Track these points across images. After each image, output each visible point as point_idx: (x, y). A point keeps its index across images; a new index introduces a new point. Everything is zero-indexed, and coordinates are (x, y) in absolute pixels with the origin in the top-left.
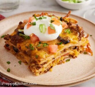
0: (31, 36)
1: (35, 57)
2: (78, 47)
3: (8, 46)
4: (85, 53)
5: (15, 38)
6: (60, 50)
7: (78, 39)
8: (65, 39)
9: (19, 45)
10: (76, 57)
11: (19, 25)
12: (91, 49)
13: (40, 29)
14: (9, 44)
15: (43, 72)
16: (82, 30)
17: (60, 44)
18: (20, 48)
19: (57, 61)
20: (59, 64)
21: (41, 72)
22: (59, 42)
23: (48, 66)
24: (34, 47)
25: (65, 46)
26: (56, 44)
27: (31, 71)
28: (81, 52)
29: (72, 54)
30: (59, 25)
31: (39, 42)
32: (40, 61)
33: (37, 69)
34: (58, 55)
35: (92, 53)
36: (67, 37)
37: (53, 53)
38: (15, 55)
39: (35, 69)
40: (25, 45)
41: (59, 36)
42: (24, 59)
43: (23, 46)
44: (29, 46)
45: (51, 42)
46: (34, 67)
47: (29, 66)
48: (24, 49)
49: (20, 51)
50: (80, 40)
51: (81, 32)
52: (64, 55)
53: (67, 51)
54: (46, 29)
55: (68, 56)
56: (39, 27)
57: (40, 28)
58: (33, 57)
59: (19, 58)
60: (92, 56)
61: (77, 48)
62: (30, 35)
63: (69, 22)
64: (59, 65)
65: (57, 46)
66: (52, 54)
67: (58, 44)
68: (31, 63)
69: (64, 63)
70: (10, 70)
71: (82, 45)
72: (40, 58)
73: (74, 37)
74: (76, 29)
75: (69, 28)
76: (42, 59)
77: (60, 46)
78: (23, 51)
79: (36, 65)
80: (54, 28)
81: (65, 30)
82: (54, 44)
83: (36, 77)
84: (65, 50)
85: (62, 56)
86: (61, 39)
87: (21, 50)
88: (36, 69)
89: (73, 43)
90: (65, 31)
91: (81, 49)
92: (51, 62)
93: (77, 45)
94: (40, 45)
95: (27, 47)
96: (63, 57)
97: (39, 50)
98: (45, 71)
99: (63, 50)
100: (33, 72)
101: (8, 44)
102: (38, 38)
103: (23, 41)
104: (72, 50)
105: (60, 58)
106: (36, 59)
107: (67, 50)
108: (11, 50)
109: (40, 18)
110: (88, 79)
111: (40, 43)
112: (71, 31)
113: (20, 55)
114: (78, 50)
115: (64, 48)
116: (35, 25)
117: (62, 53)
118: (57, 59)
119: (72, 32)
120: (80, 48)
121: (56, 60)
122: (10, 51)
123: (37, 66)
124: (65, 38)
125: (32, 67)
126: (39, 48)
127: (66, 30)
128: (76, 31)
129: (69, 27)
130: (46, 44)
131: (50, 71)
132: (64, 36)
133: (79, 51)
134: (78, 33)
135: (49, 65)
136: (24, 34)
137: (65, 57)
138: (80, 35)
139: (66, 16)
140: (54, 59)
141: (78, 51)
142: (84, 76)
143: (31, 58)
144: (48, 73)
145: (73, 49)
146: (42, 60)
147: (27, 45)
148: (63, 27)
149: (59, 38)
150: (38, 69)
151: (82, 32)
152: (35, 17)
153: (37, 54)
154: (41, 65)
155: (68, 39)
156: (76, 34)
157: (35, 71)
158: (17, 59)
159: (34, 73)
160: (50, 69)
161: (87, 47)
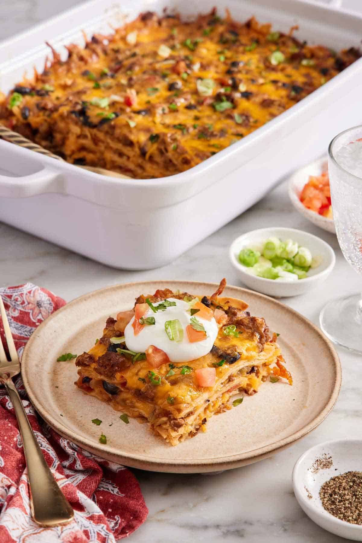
0: (150, 351)
1: (166, 402)
2: (257, 367)
3: (89, 382)
4: (274, 380)
5: (110, 360)
6: (221, 379)
7: (259, 347)
8: (229, 352)
9: (122, 377)
10: (255, 391)
11: (107, 326)
12: (287, 369)
13: (168, 333)
14: (90, 377)
15: (187, 435)
16: (264, 326)
17: (220, 365)
18: (124, 384)
19: (214, 405)
20: (218, 412)
21: (181, 437)
22: (215, 361)
23: (195, 420)
24: (160, 377)
25: (231, 369)
26: (209, 366)
27: (158, 435)
28: (263, 379)
29: (245, 386)
30: (209, 320)
31: (170, 365)
32: (179, 411)
33: (175, 430)
34: (216, 392)
35: (289, 378)
36: (234, 346)
37: (207, 389)
38: (108, 401)
39: (167, 430)
40: (137, 374)
41: (214, 345)
42: (136, 410)
43: (132, 377)
44: (147, 376)
45: (198, 363)
46: (164, 426)
47: (153, 425)
48: (135, 386)
49: (121, 391)
50: (261, 351)
51: (263, 329)
52: (229, 391)
53: (235, 378)
54: (181, 331)
55: (237, 392)
56: (164, 327)
57: (170, 330)
58: (160, 402)
59: (120, 408)
60: (290, 385)
61: (256, 369)
62: (147, 350)
63: (229, 308)
64: (220, 415)
65: (214, 369)
66: (204, 392)
67: (216, 366)
68: (158, 417)
69: (229, 409)
70: (107, 439)
71: (266, 361)
72: (181, 403)
73: (248, 344)
74: (250, 325)
75: (232, 324)
76: (185, 405)
77: (220, 369)
78: (133, 391)
79: (170, 419)
80: (201, 326)
81: (225, 329)
82: (206, 365)
83: (173, 449)
84: (230, 379)
85: (223, 394)
86: (221, 352)
87: (127, 389)
88: (170, 430)
89: (248, 359)
90: (225, 332)
91: (263, 372)
92: (201, 410)
93: (255, 363)
94: (174, 372)
95: (143, 380)
96: (227, 396)
97: (174, 383)
98: (191, 432)
99: (227, 377)
100: (165, 437)
101: (87, 378)
102: (165, 355)
103: (128, 365)
104: (246, 377)
105: (219, 397)
106: (169, 407)
107: (236, 376)
108: (97, 390)
109: (160, 305)
110: (295, 441)
111: (172, 366)
112: (239, 330)
113: (124, 400)
114: (257, 373)
115: (229, 375)
116: (154, 324)
117: (224, 386)
118: (213, 402)
119: (241, 333)
120: (261, 370)
121: (212, 404)
122: (93, 394)
123: (172, 422)
124: (229, 348)
125: (160, 425)
126: (173, 378)
127: (228, 330)
128: (251, 328)
129: (231, 320)
130: (188, 367)
131: (203, 431)
132: (227, 345)
133: (261, 377)
134: (257, 334)
135: (198, 418)
136: (127, 349)
137: (231, 394)
138: (261, 337)
139: (216, 294)
140: (209, 401)
141: (258, 377)
142: (283, 434)
143: (156, 404)
144: (199, 435)
145: (247, 373)
146: (186, 408)
147: (143, 374)
148: (219, 322)
149: (214, 351)
150: (176, 428)
151: (264, 331)
152: (150, 305)
153: (172, 394)
154: (182, 418)
155: (236, 351)
156: (251, 337)
157: (170, 434)
158: (116, 411)
159: (167, 441)
160: (200, 426)
161: (276, 366)
